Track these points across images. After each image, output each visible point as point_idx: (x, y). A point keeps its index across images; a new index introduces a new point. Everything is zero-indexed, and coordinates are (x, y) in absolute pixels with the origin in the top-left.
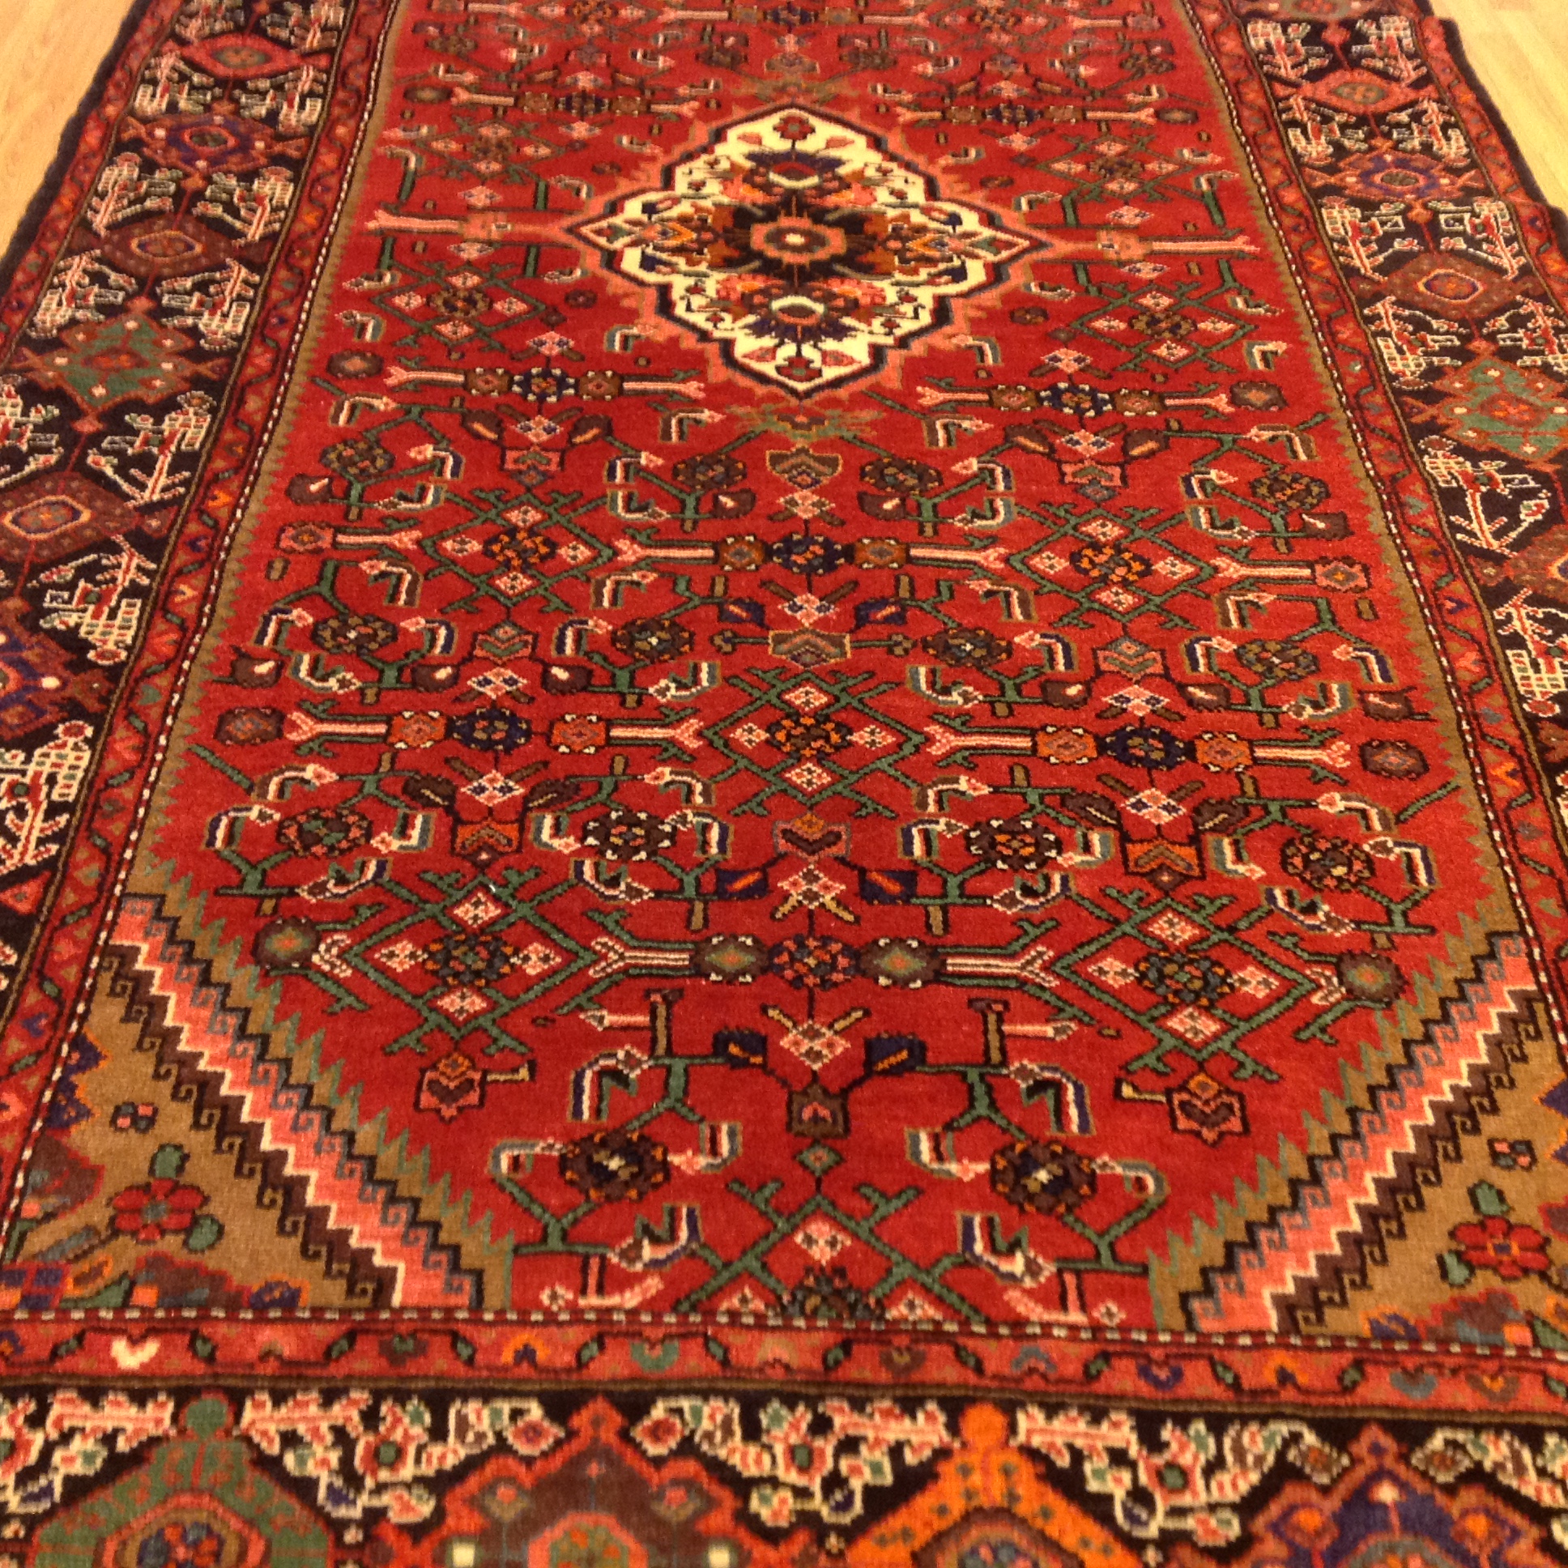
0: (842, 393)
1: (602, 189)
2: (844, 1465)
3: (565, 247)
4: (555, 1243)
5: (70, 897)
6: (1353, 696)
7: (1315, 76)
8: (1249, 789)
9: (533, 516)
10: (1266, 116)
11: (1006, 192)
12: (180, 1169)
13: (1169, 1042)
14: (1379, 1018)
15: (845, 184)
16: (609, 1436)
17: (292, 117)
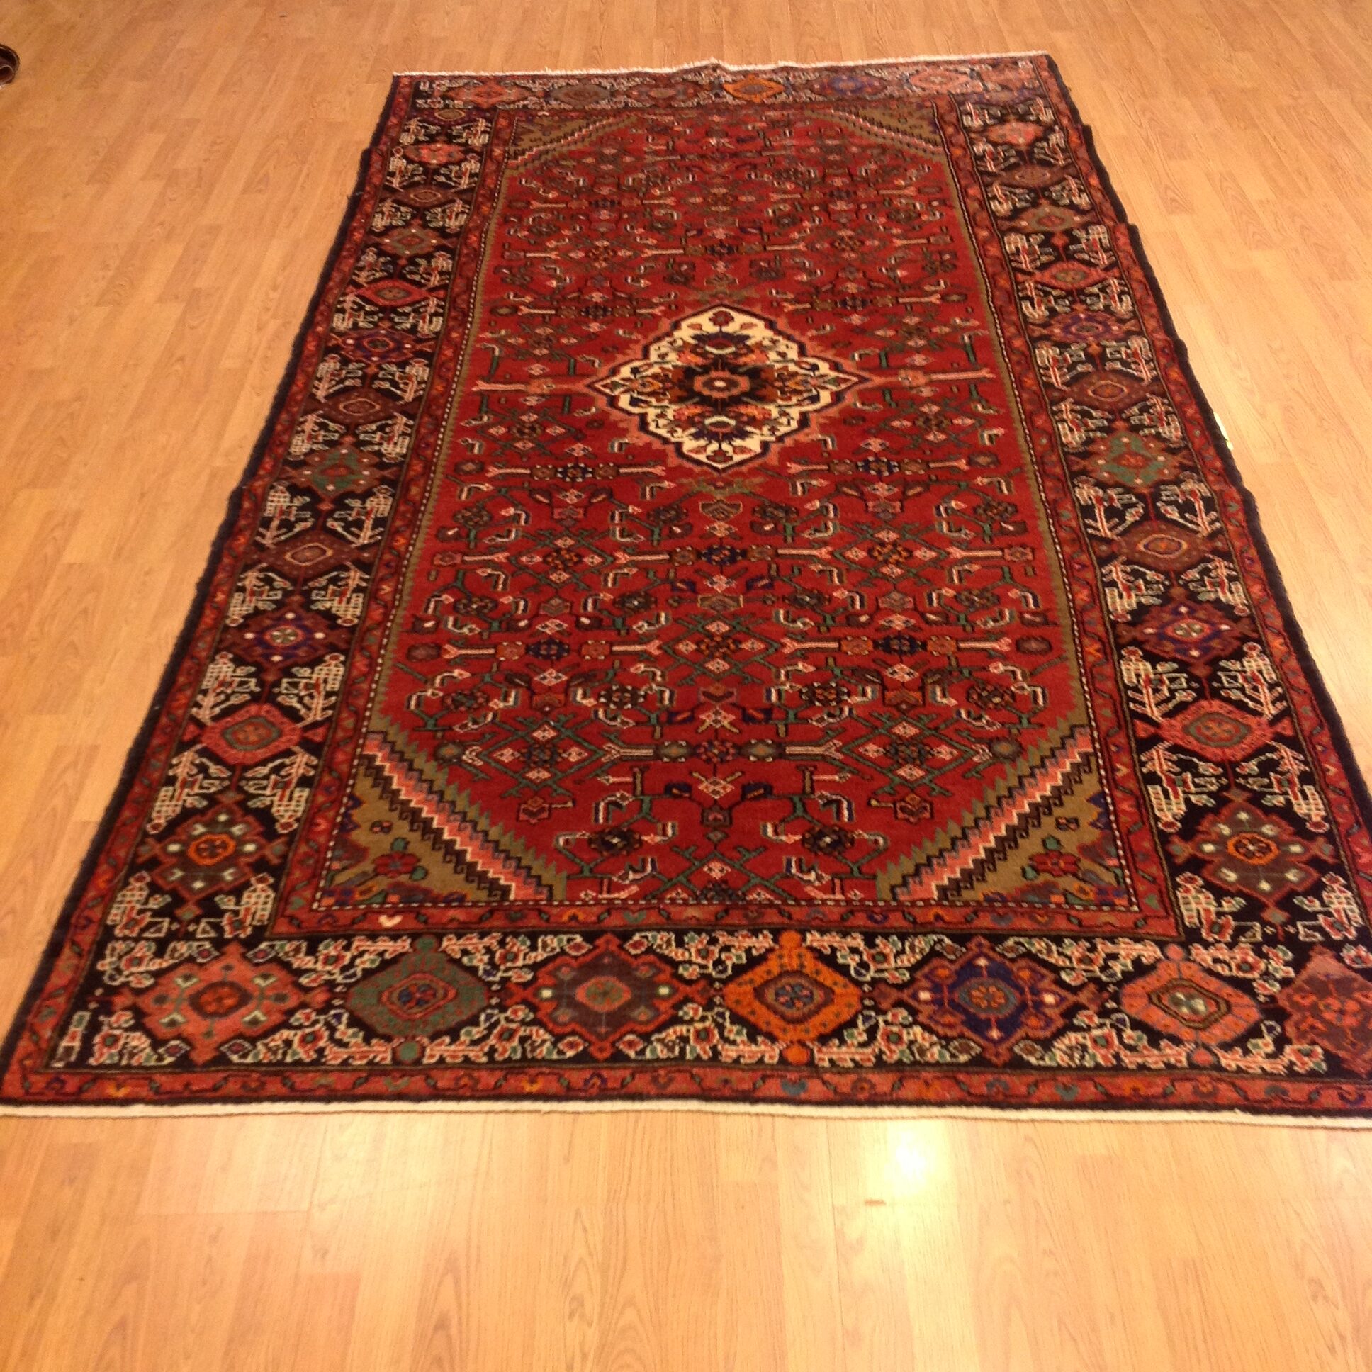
0: (744, 469)
1: (607, 361)
2: (723, 956)
3: (585, 395)
4: (586, 873)
5: (340, 734)
6: (1016, 614)
7: (1044, 267)
8: (954, 662)
9: (570, 542)
10: (1009, 294)
11: (845, 350)
12: (405, 848)
13: (897, 780)
14: (1008, 767)
15: (751, 350)
16: (613, 948)
17: (425, 328)
